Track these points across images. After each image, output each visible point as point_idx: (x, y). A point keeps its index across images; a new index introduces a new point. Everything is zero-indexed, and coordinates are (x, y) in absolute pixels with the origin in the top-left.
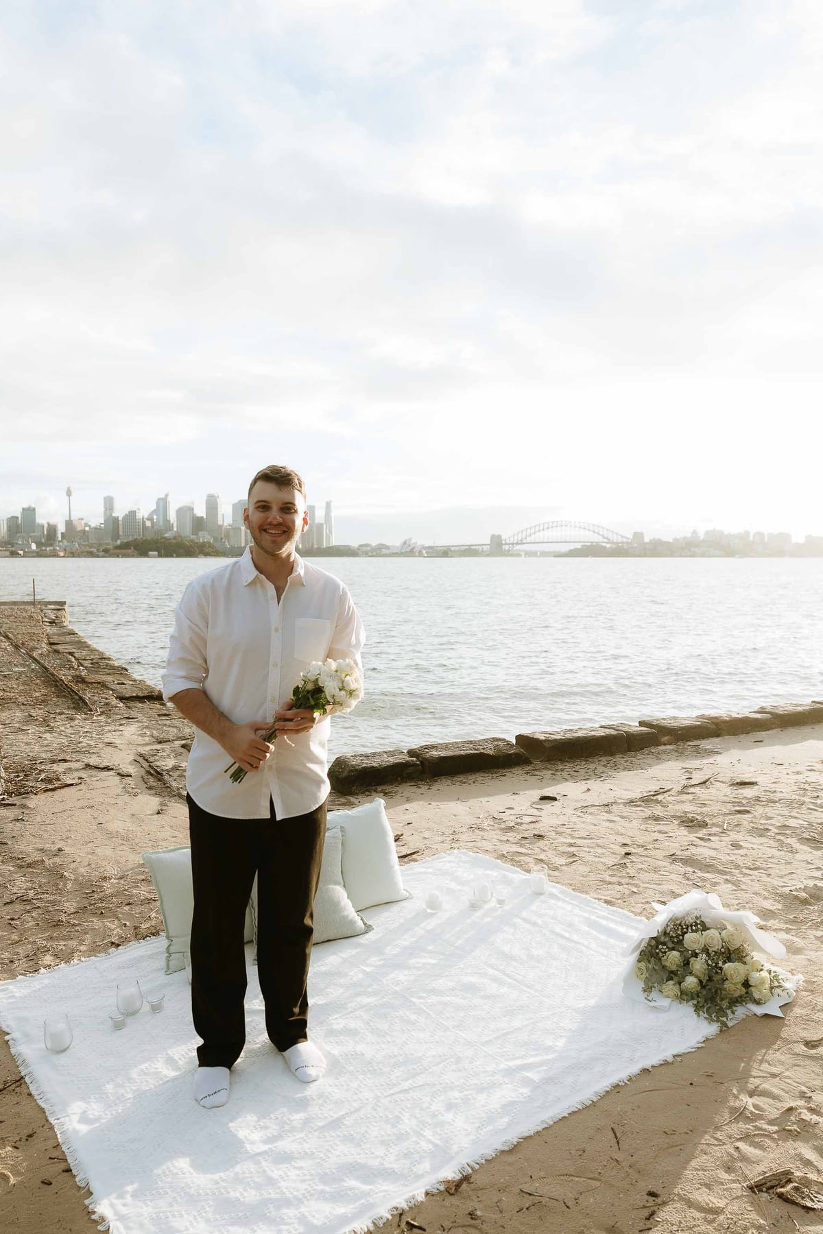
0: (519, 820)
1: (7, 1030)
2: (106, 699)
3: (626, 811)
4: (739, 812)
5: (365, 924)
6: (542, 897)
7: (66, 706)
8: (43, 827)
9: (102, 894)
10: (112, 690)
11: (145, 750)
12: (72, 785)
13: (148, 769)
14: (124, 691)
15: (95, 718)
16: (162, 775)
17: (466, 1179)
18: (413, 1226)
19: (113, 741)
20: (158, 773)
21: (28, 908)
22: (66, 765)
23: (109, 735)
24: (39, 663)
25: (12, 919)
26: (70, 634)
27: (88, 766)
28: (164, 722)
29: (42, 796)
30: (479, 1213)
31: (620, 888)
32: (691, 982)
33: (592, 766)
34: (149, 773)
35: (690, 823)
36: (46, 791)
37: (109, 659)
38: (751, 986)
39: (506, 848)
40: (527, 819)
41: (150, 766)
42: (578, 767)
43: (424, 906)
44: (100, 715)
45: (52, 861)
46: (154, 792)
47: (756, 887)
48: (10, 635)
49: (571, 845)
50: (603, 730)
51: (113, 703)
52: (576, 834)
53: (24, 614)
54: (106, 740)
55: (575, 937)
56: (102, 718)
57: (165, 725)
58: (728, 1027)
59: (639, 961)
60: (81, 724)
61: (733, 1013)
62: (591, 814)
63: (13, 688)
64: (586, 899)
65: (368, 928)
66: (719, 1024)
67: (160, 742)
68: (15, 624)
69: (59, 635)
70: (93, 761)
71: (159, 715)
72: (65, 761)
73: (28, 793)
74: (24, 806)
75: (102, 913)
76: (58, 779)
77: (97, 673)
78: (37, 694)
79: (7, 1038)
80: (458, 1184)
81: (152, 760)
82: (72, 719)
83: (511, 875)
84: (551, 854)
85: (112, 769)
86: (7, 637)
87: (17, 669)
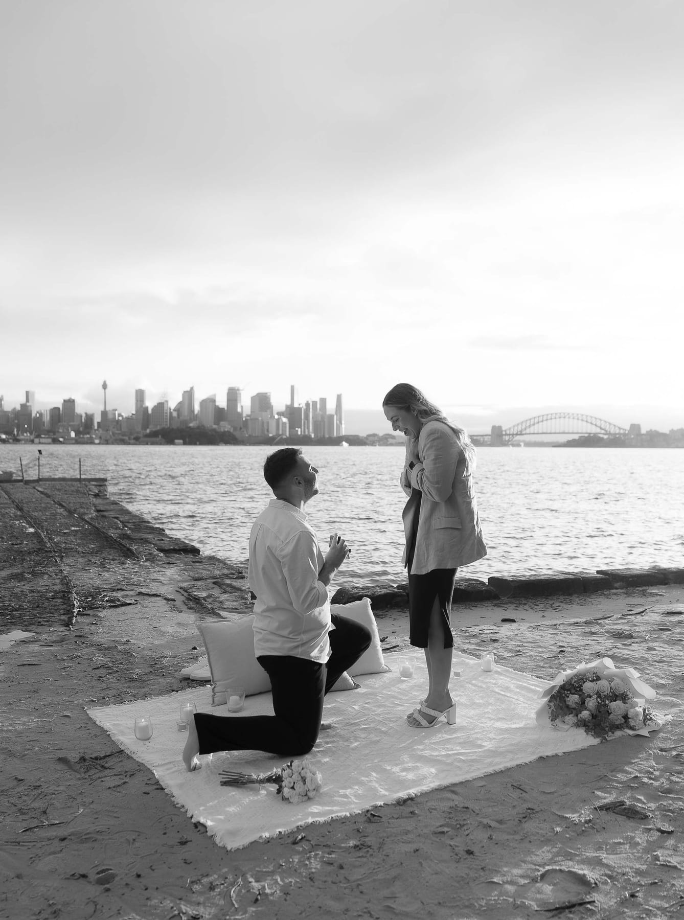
0: (481, 632)
1: (108, 729)
2: (149, 550)
3: (569, 629)
4: (662, 630)
5: (355, 684)
6: (489, 673)
7: (117, 555)
8: (113, 629)
9: (162, 666)
10: (154, 544)
11: (185, 584)
12: (130, 604)
13: (187, 596)
14: (164, 545)
15: (141, 563)
16: (199, 600)
17: (411, 799)
18: (374, 816)
19: (158, 578)
20: (196, 599)
21: (110, 671)
22: (122, 593)
23: (155, 574)
24: (91, 524)
25: (101, 677)
26: (113, 504)
27: (140, 594)
28: (198, 567)
29: (109, 611)
30: (416, 812)
31: (551, 670)
32: (585, 714)
33: (551, 602)
34: (188, 599)
35: (618, 636)
36: (111, 607)
37: (149, 522)
38: (629, 718)
39: (466, 647)
40: (486, 631)
41: (189, 595)
42: (539, 602)
43: (399, 676)
44: (145, 561)
45: (123, 647)
46: (194, 611)
47: (658, 672)
48: (63, 504)
49: (519, 646)
50: (563, 575)
51: (155, 553)
52: (524, 640)
53: (73, 488)
54: (152, 578)
55: (509, 695)
56: (148, 564)
57: (199, 569)
58: (607, 740)
59: (550, 701)
60: (131, 567)
61: (613, 733)
62: (541, 630)
63: (73, 542)
64: (522, 675)
65: (357, 686)
66: (601, 738)
67: (196, 580)
68: (66, 496)
69: (103, 504)
70: (144, 590)
71: (193, 562)
72: (122, 590)
73: (98, 608)
74: (97, 616)
75: (163, 675)
76: (119, 600)
77: (139, 532)
78: (93, 546)
79: (108, 733)
80: (405, 801)
81: (190, 590)
82: (123, 563)
83: (467, 661)
84: (501, 650)
85: (160, 596)
86: (61, 505)
87: (73, 528)
